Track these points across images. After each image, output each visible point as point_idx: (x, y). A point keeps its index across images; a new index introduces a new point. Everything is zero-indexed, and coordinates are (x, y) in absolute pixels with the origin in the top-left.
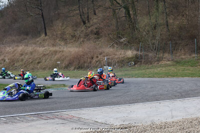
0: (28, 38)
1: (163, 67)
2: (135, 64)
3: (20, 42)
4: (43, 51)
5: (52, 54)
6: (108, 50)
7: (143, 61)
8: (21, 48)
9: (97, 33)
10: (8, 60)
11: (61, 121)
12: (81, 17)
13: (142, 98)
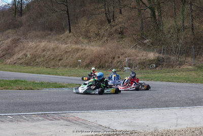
0: (52, 34)
1: (184, 71)
2: (156, 67)
3: (43, 37)
4: (65, 49)
5: (74, 52)
6: (130, 51)
7: (165, 64)
8: (43, 44)
9: (121, 33)
10: (30, 55)
11: (66, 123)
12: (106, 16)
13: (153, 103)
